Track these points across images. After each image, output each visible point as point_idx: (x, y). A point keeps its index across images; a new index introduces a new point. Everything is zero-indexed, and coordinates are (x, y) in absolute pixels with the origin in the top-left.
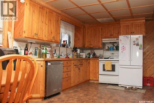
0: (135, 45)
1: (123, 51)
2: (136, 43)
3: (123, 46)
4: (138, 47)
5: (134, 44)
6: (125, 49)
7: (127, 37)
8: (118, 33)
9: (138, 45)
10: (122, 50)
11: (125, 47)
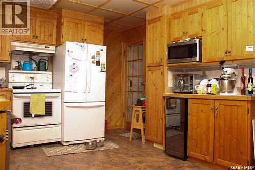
0: (95, 63)
1: (73, 74)
2: (97, 60)
3: (74, 64)
4: (99, 68)
5: (93, 62)
6: (77, 71)
7: (81, 46)
8: (51, 35)
9: (98, 63)
10: (71, 71)
11: (77, 67)
